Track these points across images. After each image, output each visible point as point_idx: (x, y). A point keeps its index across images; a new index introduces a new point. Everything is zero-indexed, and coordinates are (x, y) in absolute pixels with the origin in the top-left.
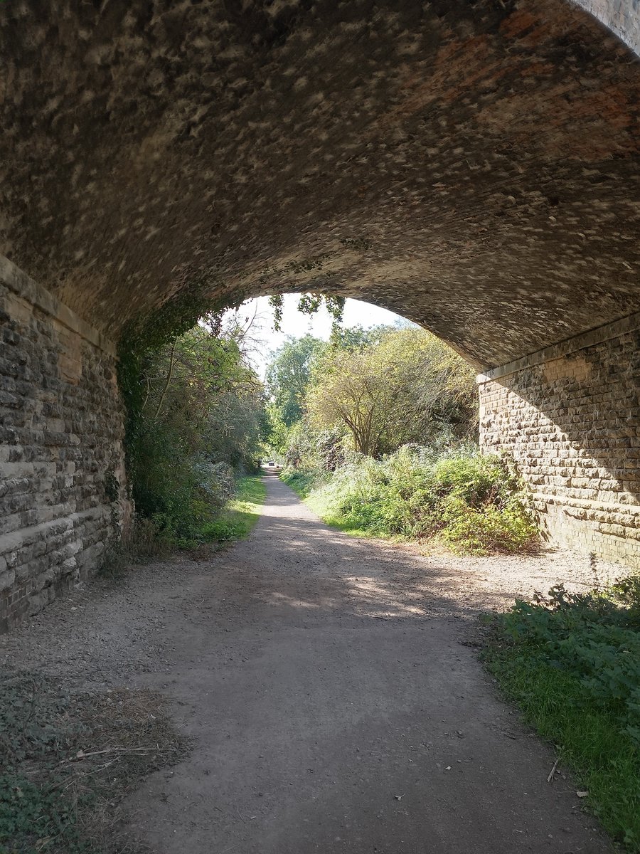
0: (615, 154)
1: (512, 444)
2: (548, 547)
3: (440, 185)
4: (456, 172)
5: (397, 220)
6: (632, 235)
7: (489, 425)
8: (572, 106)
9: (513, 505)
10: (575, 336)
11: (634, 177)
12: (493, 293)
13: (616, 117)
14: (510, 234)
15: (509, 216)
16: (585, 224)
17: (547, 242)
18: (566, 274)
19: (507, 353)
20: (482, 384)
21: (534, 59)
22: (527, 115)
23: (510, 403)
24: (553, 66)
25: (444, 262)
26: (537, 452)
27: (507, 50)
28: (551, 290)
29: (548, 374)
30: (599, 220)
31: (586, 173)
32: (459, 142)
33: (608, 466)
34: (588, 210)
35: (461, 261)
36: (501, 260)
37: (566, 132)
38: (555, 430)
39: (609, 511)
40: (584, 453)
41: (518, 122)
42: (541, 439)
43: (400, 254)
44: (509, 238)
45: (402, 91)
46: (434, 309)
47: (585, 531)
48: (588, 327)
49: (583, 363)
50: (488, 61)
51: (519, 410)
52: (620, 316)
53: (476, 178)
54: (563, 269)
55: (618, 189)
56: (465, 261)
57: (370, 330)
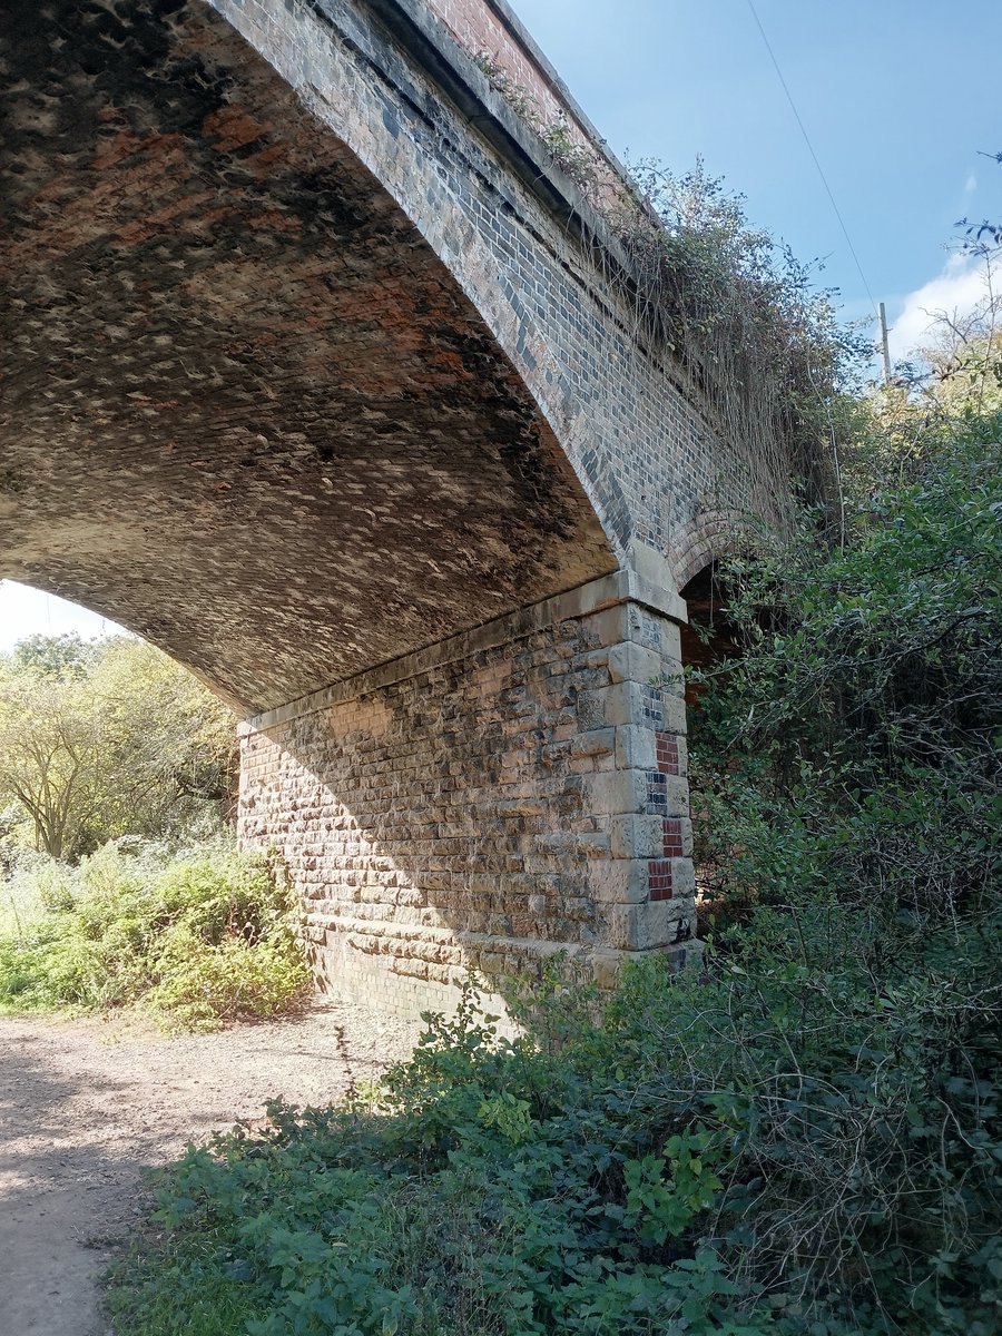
0: (406, 392)
1: (283, 835)
2: (324, 1001)
3: (141, 397)
4: (165, 378)
5: (74, 448)
6: (438, 521)
7: (252, 803)
8: (337, 299)
9: (277, 935)
10: (372, 668)
11: (433, 432)
12: (252, 592)
13: (402, 331)
14: (268, 499)
15: (263, 468)
16: (372, 496)
17: (324, 518)
18: (354, 573)
19: (281, 690)
20: (245, 737)
21: (266, 200)
22: (269, 300)
23: (284, 767)
24: (301, 222)
25: (168, 533)
26: (317, 848)
27: (221, 174)
28: (336, 594)
29: (336, 725)
30: (391, 493)
31: (369, 415)
32: (163, 325)
33: (408, 868)
34: (376, 474)
35: (195, 533)
36: (258, 540)
37: (332, 342)
38: (342, 811)
39: (408, 939)
40: (379, 849)
41: (257, 310)
42: (323, 826)
43: (86, 507)
44: (266, 504)
45: (41, 205)
46: (162, 611)
47: (375, 972)
48: (389, 655)
49: (381, 709)
50: (191, 187)
51: (295, 779)
52: (429, 641)
53: (203, 395)
54: (349, 564)
55: (414, 447)
56: (201, 534)
57: (93, 643)
